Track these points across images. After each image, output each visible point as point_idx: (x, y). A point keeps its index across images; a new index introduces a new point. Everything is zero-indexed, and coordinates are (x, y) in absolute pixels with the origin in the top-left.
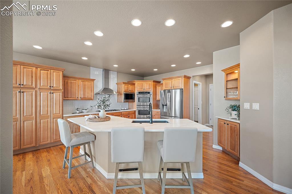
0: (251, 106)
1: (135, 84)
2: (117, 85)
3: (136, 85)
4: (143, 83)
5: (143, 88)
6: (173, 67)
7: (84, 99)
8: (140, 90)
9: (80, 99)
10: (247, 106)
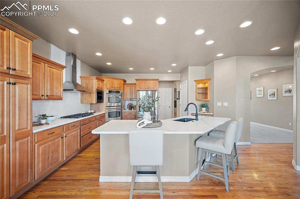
0: (222, 104)
1: (104, 80)
2: (81, 79)
3: (105, 82)
4: (114, 80)
5: (114, 87)
6: (151, 70)
7: (51, 98)
8: (110, 88)
9: (46, 98)
10: (219, 104)
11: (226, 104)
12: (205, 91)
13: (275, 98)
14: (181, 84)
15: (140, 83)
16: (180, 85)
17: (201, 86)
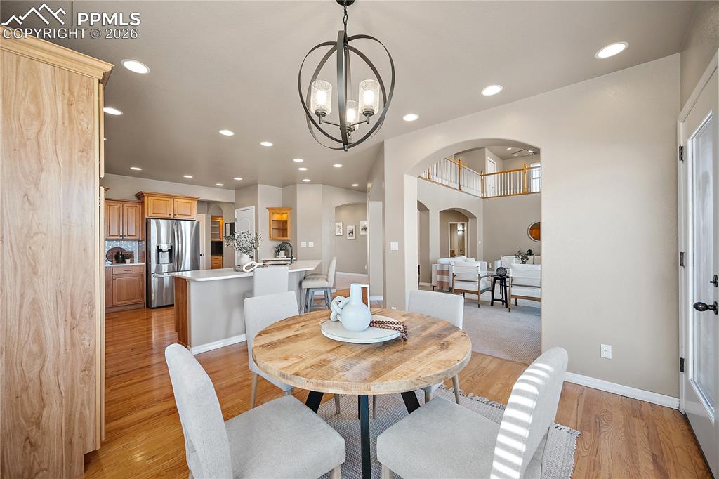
6: (186, 178)
10: (304, 244)
11: (311, 244)
12: (283, 226)
13: (353, 238)
14: (238, 210)
15: (156, 202)
16: (236, 213)
17: (277, 217)
